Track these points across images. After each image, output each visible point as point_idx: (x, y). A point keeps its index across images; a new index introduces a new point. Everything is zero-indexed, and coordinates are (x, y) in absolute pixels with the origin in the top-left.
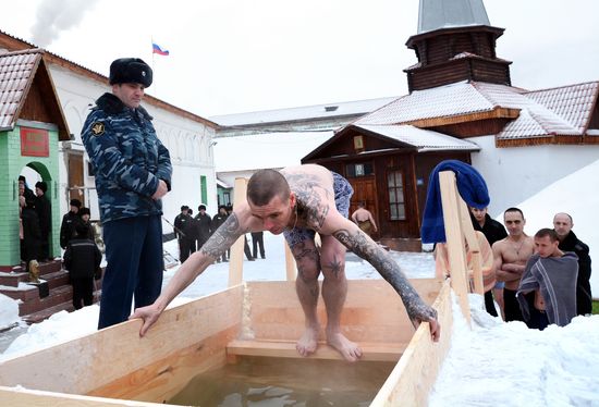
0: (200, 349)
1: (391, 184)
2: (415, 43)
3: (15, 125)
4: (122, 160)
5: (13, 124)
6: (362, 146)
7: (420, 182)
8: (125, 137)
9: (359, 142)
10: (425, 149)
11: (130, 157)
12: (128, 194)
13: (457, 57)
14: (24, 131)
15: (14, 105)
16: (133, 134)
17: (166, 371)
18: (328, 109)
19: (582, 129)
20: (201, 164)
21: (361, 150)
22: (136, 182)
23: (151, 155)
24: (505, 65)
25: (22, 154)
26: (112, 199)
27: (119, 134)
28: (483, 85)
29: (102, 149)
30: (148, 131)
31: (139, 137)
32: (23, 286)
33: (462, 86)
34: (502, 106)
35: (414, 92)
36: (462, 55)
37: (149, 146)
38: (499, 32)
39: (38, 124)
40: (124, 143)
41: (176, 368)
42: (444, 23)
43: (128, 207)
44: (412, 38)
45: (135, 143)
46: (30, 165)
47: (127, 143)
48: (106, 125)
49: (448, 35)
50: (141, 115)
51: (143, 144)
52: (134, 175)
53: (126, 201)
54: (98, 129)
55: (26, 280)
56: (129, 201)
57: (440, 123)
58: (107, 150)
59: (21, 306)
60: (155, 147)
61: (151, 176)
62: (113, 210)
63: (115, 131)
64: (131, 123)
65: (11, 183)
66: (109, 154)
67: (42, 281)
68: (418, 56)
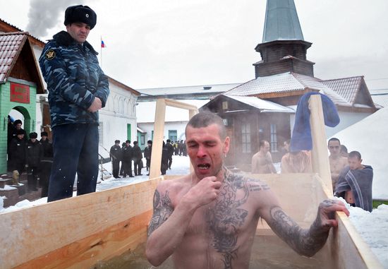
0: (126, 226)
1: (243, 131)
2: (260, 48)
3: (7, 81)
4: (67, 79)
5: (5, 80)
6: (227, 108)
7: (260, 131)
8: (71, 63)
9: (225, 105)
10: (264, 111)
11: (74, 78)
12: (70, 106)
13: (285, 58)
14: (13, 86)
15: (6, 67)
16: (79, 62)
17: (98, 244)
18: (206, 88)
19: (352, 103)
20: (127, 116)
21: (226, 110)
22: (76, 97)
23: (93, 79)
24: (311, 65)
25: (11, 101)
26: (58, 109)
27: (66, 60)
28: (299, 75)
29: (52, 69)
30: (91, 61)
31: (83, 64)
32: (7, 187)
33: (286, 75)
34: (309, 87)
35: (259, 78)
36: (288, 57)
37: (90, 72)
38: (309, 45)
39: (23, 82)
40: (70, 67)
41: (106, 242)
42: (278, 37)
43: (69, 115)
44: (259, 45)
45: (79, 68)
46: (16, 108)
47: (72, 68)
48: (57, 53)
49: (279, 44)
50: (87, 50)
51: (86, 70)
52: (75, 91)
53: (68, 111)
54: (50, 55)
55: (10, 183)
56: (71, 111)
57: (273, 96)
58: (56, 70)
59: (5, 201)
60: (96, 73)
61: (88, 93)
62: (58, 117)
63: (64, 58)
64: (77, 54)
65: (2, 119)
66: (57, 73)
67: (21, 185)
68: (262, 56)
